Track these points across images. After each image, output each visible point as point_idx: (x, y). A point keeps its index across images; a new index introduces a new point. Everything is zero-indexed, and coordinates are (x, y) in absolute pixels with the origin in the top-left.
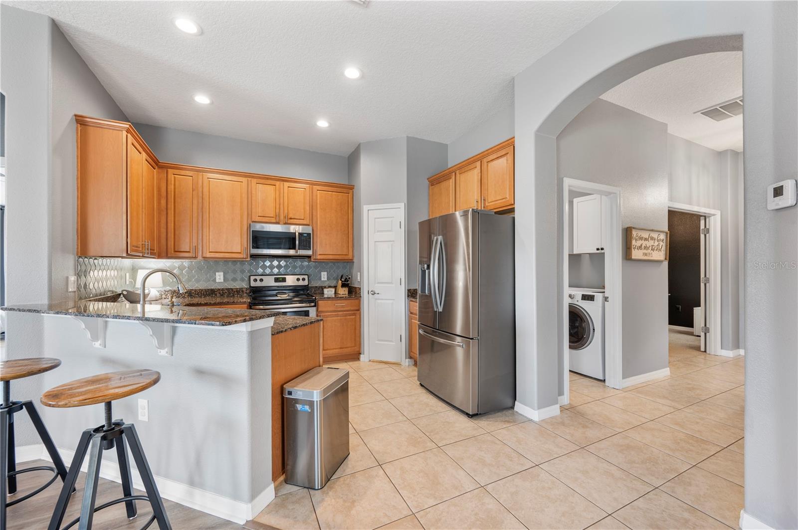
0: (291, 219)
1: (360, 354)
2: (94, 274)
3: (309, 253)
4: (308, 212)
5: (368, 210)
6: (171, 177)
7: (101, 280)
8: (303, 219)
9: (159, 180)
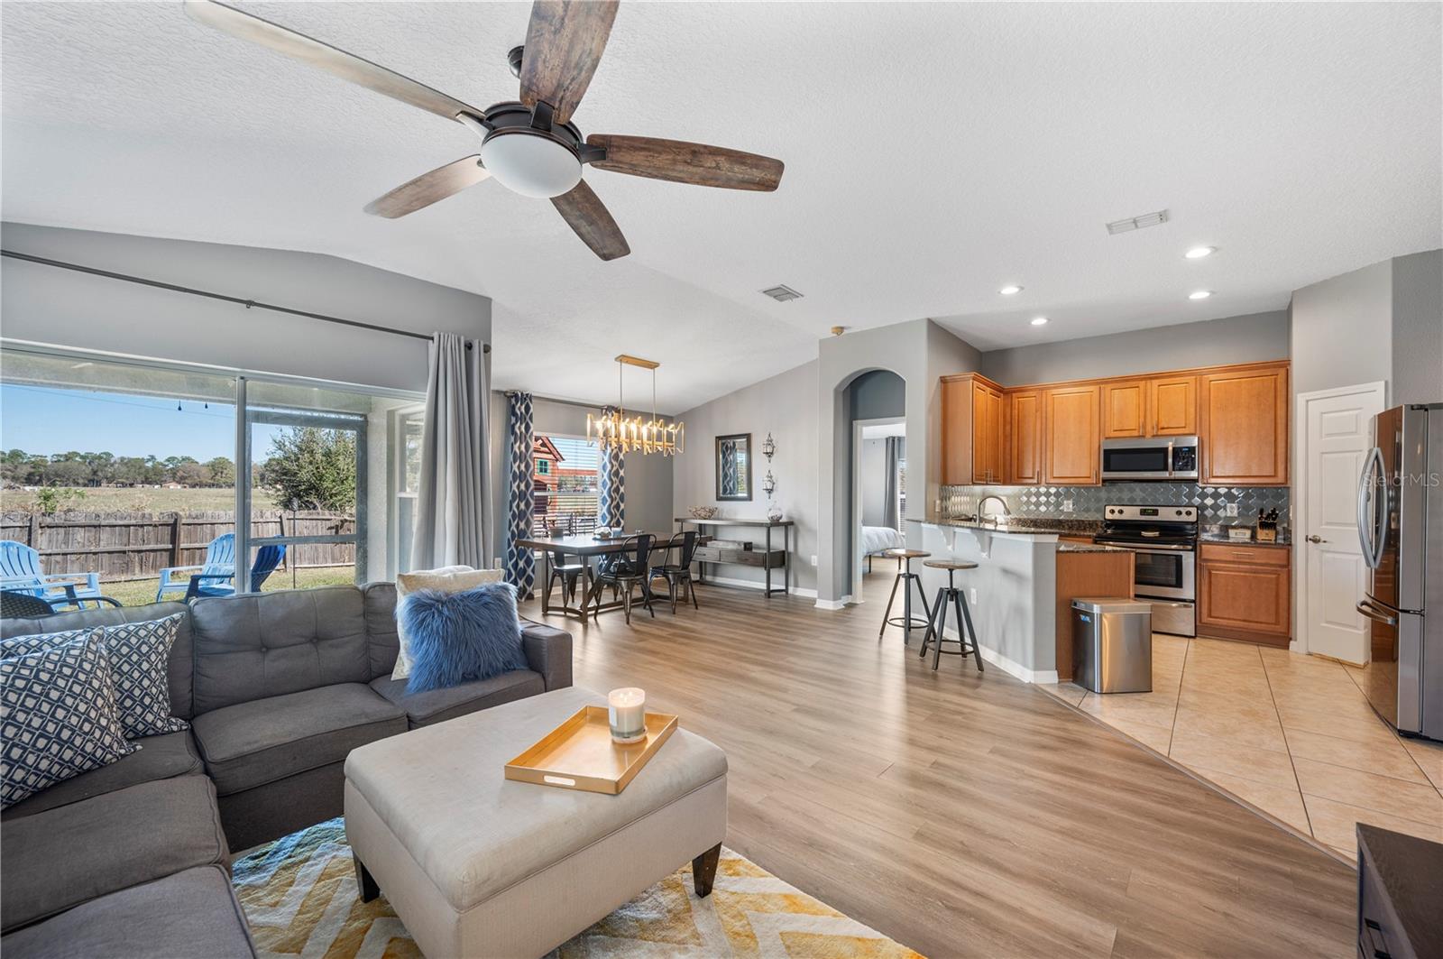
0: (1163, 428)
1: (1291, 639)
2: (954, 499)
3: (1194, 474)
4: (1192, 416)
5: (1307, 401)
6: (1015, 401)
7: (957, 504)
8: (1185, 427)
9: (1005, 406)
